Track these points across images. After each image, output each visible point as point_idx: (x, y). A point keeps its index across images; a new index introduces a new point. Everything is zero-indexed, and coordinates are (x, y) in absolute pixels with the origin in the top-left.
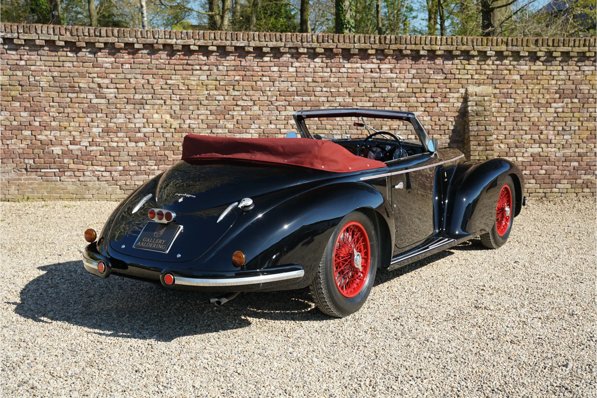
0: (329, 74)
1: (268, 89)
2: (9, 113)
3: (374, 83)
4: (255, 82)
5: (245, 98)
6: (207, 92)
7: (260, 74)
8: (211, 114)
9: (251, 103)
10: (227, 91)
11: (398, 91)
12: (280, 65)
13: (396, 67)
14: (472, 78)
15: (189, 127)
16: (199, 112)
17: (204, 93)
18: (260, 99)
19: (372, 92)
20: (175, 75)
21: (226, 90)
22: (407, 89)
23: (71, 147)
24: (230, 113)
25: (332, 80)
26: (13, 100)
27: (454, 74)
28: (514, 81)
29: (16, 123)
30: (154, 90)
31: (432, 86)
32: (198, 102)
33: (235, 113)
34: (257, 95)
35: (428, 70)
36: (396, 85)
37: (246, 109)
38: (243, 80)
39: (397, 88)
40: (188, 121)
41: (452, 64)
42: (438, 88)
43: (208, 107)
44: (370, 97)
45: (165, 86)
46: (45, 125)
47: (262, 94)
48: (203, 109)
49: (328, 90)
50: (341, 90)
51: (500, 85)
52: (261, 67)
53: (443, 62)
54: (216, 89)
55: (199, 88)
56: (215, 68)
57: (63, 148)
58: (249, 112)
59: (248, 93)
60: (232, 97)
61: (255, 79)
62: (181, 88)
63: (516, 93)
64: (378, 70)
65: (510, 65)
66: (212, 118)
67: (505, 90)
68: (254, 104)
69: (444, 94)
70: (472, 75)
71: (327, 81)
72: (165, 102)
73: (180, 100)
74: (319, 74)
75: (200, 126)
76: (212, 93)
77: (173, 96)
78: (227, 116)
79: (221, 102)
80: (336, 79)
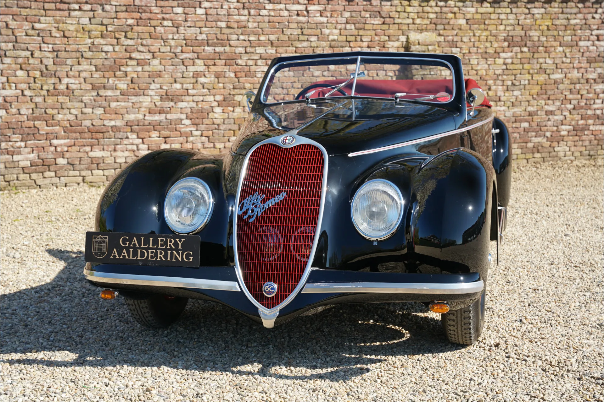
0: (246, 18)
1: (170, 36)
3: (301, 29)
4: (154, 27)
5: (141, 48)
6: (90, 41)
7: (160, 16)
8: (96, 71)
9: (149, 56)
10: (118, 39)
11: (330, 39)
12: (185, 5)
13: (327, 9)
14: (413, 23)
15: (67, 88)
16: (80, 68)
17: (86, 42)
18: (161, 50)
19: (299, 40)
20: (46, 16)
21: (115, 38)
22: (340, 37)
24: (122, 68)
25: (250, 25)
27: (394, 18)
28: (459, 26)
30: (16, 37)
31: (369, 32)
32: (78, 55)
33: (129, 69)
34: (156, 45)
35: (363, 13)
36: (326, 31)
37: (143, 63)
38: (138, 25)
39: (328, 35)
40: (65, 81)
41: (391, 5)
42: (376, 35)
43: (92, 60)
44: (296, 48)
45: (31, 32)
47: (163, 44)
48: (85, 63)
49: (246, 38)
50: (262, 38)
51: (445, 31)
52: (161, 7)
53: (381, 3)
54: (102, 37)
55: (79, 35)
56: (99, 8)
58: (147, 68)
59: (144, 42)
60: (124, 47)
61: (154, 23)
62: (53, 35)
63: (462, 41)
64: (305, 13)
65: (455, 7)
66: (98, 76)
67: (450, 38)
68: (154, 57)
69: (382, 43)
70: (413, 19)
71: (245, 27)
72: (32, 54)
73: (54, 51)
74: (235, 17)
75: (83, 87)
76: (97, 41)
77: (43, 45)
78: (118, 73)
79: (109, 55)
80: (255, 25)
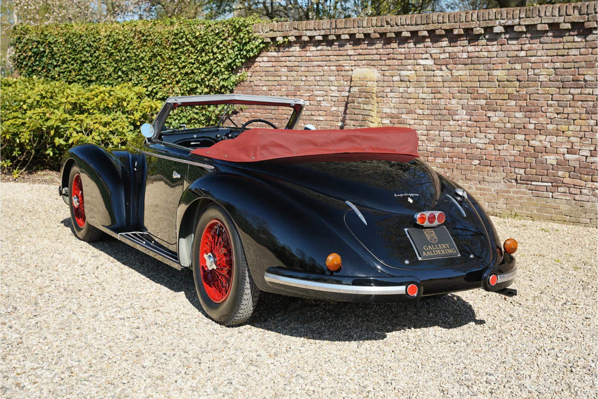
2: (504, 113)
23: (568, 156)
26: (509, 99)
29: (510, 125)
46: (540, 128)
57: (558, 157)
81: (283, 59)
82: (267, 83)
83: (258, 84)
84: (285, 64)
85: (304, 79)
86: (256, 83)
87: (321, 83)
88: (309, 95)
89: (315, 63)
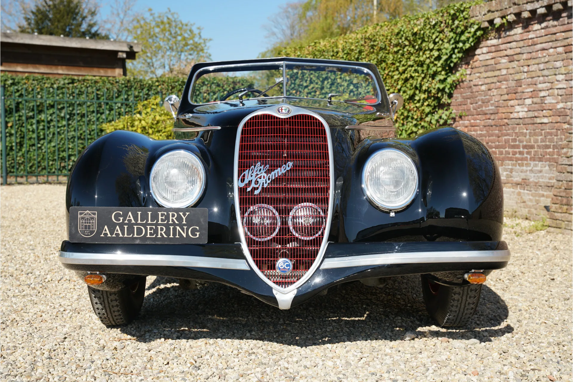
81: (503, 47)
82: (487, 81)
83: (476, 83)
84: (505, 53)
85: (526, 69)
86: (475, 82)
87: (546, 72)
88: (532, 90)
89: (539, 47)
